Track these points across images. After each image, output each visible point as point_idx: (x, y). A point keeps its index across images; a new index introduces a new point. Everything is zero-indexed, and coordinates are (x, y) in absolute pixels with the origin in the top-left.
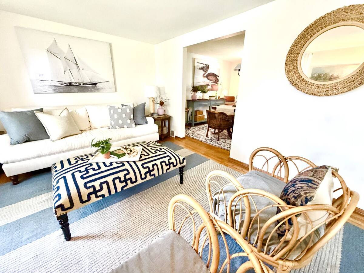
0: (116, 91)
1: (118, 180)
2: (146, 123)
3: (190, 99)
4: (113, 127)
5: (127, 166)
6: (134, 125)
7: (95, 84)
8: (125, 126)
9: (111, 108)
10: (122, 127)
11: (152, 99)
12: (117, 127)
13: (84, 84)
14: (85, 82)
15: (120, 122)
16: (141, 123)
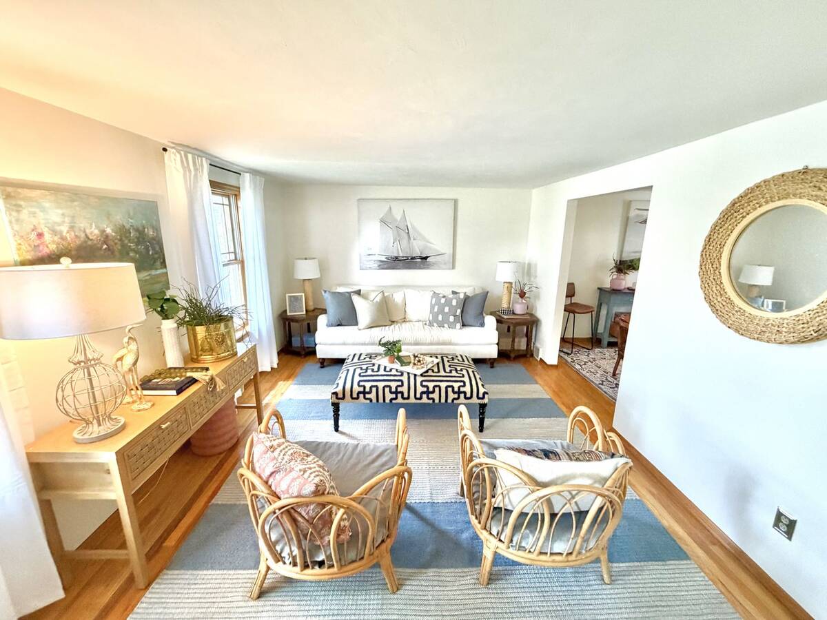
0: (453, 268)
1: (388, 389)
2: (482, 325)
3: (607, 285)
4: (431, 324)
5: (405, 378)
6: (458, 325)
7: (426, 258)
8: (446, 325)
9: (435, 294)
10: (441, 325)
11: (506, 285)
12: (435, 324)
13: (412, 258)
14: (414, 256)
15: (440, 318)
16: (473, 324)
